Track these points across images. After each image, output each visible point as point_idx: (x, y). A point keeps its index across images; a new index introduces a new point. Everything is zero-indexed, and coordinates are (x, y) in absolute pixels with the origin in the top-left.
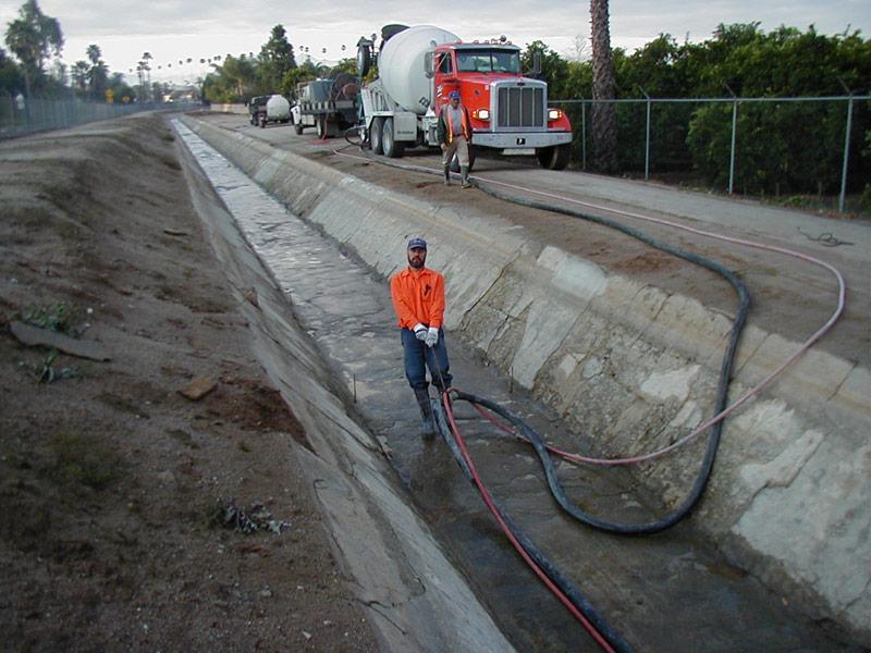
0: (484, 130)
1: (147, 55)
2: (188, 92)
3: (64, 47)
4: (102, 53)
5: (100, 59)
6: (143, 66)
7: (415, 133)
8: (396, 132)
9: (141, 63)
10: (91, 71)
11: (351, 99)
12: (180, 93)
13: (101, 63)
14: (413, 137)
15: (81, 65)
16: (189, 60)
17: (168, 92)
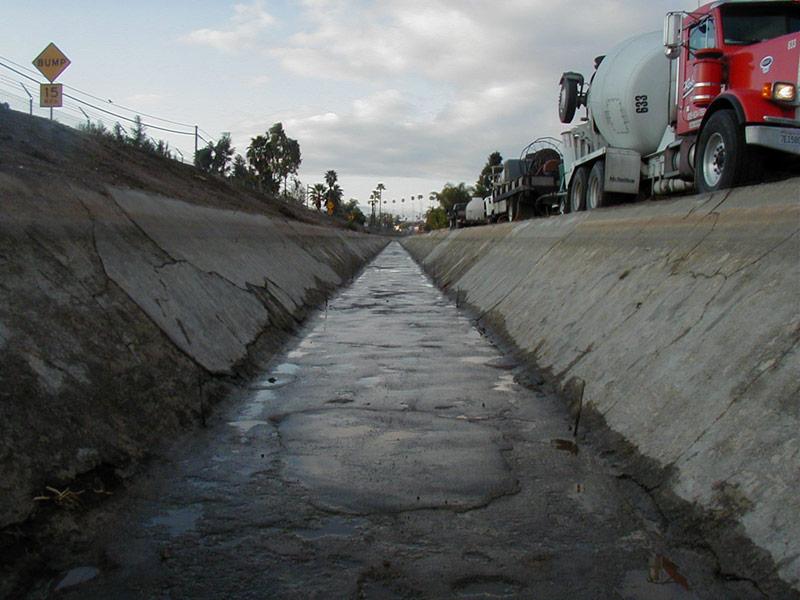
0: (786, 120)
1: (381, 186)
2: (416, 224)
3: (300, 166)
4: (338, 178)
5: (336, 183)
6: (377, 195)
7: (637, 181)
8: (607, 178)
9: (375, 192)
10: (327, 194)
11: (552, 175)
12: (410, 224)
13: (337, 187)
14: (633, 188)
15: (319, 187)
16: (420, 197)
17: (398, 223)
